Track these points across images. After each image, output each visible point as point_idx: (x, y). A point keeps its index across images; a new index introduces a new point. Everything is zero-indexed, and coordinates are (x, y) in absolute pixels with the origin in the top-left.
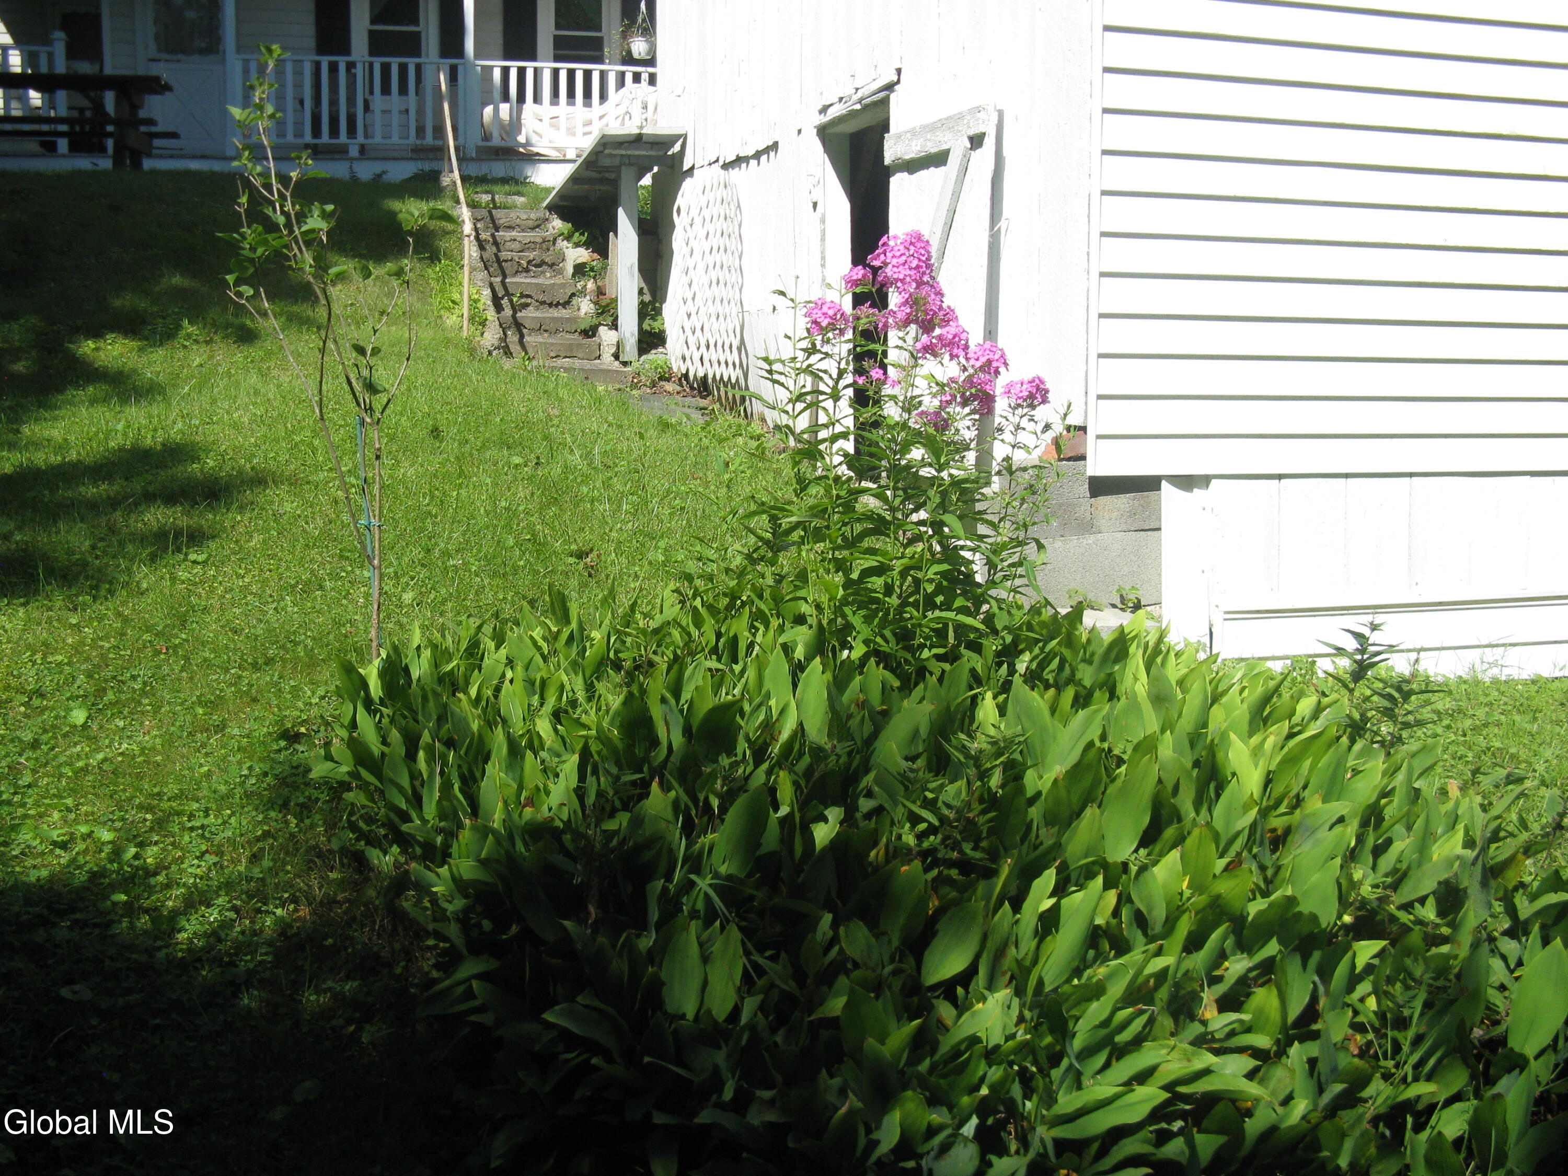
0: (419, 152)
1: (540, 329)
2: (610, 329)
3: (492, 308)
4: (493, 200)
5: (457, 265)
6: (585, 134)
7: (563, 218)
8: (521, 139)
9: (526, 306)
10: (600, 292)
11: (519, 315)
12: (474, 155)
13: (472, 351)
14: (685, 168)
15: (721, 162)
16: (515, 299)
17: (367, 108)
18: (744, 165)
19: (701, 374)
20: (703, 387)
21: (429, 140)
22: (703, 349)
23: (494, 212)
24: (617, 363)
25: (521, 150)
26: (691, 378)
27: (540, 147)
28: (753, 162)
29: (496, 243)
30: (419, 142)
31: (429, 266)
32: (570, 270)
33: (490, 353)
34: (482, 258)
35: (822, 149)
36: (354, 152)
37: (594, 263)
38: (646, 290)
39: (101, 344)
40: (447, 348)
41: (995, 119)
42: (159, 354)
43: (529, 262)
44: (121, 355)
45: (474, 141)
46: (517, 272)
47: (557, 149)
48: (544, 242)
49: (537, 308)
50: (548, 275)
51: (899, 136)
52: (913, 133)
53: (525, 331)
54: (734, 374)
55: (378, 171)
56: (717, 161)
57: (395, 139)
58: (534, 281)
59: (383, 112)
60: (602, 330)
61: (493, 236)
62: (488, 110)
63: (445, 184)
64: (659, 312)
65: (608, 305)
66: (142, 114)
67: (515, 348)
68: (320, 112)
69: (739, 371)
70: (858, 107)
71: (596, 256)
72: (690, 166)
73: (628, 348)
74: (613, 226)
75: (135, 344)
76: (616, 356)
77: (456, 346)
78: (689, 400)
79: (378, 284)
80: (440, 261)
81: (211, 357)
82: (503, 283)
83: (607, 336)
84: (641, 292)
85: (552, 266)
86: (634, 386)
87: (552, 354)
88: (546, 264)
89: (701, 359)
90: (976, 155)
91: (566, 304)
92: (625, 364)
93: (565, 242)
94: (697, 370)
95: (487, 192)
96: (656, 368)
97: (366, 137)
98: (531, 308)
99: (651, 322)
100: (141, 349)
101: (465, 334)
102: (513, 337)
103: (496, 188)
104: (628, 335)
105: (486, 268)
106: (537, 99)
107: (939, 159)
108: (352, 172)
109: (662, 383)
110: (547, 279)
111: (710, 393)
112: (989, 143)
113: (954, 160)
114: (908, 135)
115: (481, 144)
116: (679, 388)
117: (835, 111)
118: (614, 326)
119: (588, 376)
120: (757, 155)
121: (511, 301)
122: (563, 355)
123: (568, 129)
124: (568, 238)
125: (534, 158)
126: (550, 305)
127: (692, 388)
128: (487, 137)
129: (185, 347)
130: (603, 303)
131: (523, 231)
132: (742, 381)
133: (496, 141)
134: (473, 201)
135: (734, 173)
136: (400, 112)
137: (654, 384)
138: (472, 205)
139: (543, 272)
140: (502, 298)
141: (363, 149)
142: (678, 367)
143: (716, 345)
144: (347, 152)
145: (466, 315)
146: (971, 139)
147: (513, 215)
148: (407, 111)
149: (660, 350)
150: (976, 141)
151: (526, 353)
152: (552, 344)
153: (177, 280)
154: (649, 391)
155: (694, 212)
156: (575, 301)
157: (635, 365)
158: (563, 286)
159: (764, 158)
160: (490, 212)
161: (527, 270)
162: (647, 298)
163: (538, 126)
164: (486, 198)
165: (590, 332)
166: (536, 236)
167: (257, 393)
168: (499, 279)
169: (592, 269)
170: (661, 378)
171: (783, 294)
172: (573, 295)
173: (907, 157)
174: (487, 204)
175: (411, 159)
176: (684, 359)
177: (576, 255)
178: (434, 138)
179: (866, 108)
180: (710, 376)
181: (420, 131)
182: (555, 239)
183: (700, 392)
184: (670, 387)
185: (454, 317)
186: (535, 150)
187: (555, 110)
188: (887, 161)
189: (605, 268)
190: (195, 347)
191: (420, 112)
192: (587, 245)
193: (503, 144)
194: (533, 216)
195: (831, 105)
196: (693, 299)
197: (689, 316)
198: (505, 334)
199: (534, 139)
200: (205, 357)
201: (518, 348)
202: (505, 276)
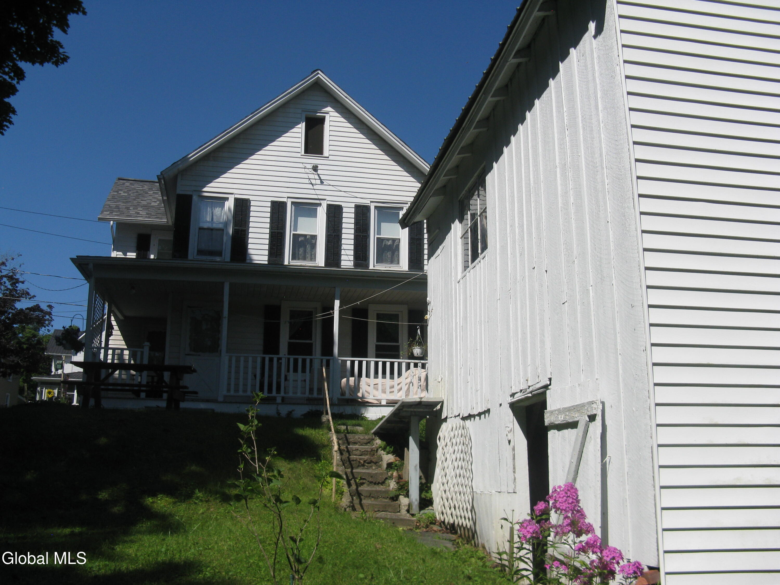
0: (310, 401)
1: (370, 495)
2: (405, 497)
3: (346, 486)
4: (347, 428)
5: (330, 463)
6: (390, 392)
7: (382, 438)
8: (360, 395)
9: (362, 484)
10: (400, 477)
11: (360, 489)
12: (337, 403)
13: (337, 508)
14: (443, 418)
15: (461, 416)
16: (357, 480)
17: (286, 379)
18: (472, 419)
19: (451, 521)
20: (452, 528)
21: (315, 395)
22: (453, 509)
23: (347, 435)
24: (408, 515)
25: (359, 400)
26: (446, 523)
27: (370, 399)
28: (477, 418)
29: (348, 451)
30: (310, 396)
31: (316, 464)
32: (385, 466)
33: (345, 509)
34: (341, 459)
35: (512, 414)
36: (279, 400)
37: (397, 462)
38: (423, 477)
39: (155, 500)
40: (324, 507)
41: (601, 407)
42: (183, 506)
43: (365, 461)
44: (165, 506)
45: (337, 395)
46: (359, 466)
47: (377, 400)
48: (372, 450)
49: (368, 485)
50: (374, 468)
51: (552, 412)
52: (560, 411)
53: (362, 497)
54: (469, 524)
55: (290, 410)
56: (459, 415)
57: (299, 395)
58: (367, 471)
59: (294, 381)
60: (401, 497)
61: (347, 447)
62: (344, 380)
63: (324, 420)
64: (430, 488)
65: (404, 485)
66: (181, 383)
67: (357, 506)
68: (264, 381)
69: (471, 522)
70: (530, 395)
71: (398, 458)
72: (445, 416)
73: (414, 507)
74: (407, 445)
75: (171, 500)
76: (408, 511)
77: (329, 506)
78: (445, 535)
79: (291, 472)
80: (321, 461)
81: (208, 509)
82: (352, 472)
83: (404, 501)
84: (420, 478)
85: (376, 463)
86: (417, 527)
87: (376, 510)
88: (373, 462)
89: (452, 515)
90: (592, 425)
91: (383, 483)
92: (413, 515)
93: (382, 451)
94: (449, 520)
95: (344, 424)
96: (428, 518)
97: (285, 393)
98: (365, 485)
99: (425, 494)
100: (175, 503)
101: (333, 500)
102: (356, 501)
103: (349, 422)
104: (414, 500)
105: (344, 464)
106: (368, 376)
107: (573, 425)
108: (277, 410)
109: (432, 526)
110: (373, 470)
111: (456, 533)
112: (599, 418)
113: (581, 426)
114: (557, 412)
115: (340, 397)
116: (440, 528)
117: (518, 397)
118: (407, 495)
119: (395, 522)
120: (479, 415)
121: (355, 481)
122: (381, 510)
123: (382, 390)
124: (384, 449)
125: (366, 404)
126: (375, 484)
127: (446, 528)
128: (343, 394)
129: (196, 503)
130: (401, 484)
131: (362, 445)
132: (473, 527)
133: (347, 396)
134: (337, 429)
135: (468, 422)
136: (302, 381)
137: (427, 526)
138: (337, 432)
139: (371, 467)
140: (351, 480)
141: (283, 399)
142: (439, 517)
143: (459, 508)
144: (276, 400)
145: (334, 490)
146: (589, 417)
147: (357, 437)
148: (305, 381)
149: (430, 508)
150: (592, 418)
151: (364, 510)
152: (376, 505)
153: (194, 468)
154: (425, 530)
155: (448, 440)
156: (387, 482)
157: (418, 515)
158: (382, 474)
159: (483, 416)
160: (346, 436)
161: (363, 465)
162: (424, 481)
163: (369, 389)
164: (343, 428)
165: (395, 498)
166: (368, 447)
167: (231, 531)
168: (349, 470)
169: (396, 466)
170: (431, 523)
171: (506, 519)
172: (386, 478)
173: (557, 423)
174: (344, 431)
175: (307, 404)
176: (443, 513)
177: (388, 458)
178: (318, 394)
179: (534, 396)
180: (456, 523)
181: (311, 390)
182: (377, 450)
183: (451, 531)
184: (435, 528)
185: (327, 490)
186: (366, 400)
187: (376, 381)
188: (546, 424)
189: (402, 464)
190: (200, 503)
191: (311, 381)
192: (393, 453)
193: (351, 397)
194: (366, 437)
195: (517, 393)
196: (447, 483)
197: (445, 491)
198: (353, 499)
199: (366, 395)
200: (205, 509)
201: (359, 506)
202: (352, 468)
